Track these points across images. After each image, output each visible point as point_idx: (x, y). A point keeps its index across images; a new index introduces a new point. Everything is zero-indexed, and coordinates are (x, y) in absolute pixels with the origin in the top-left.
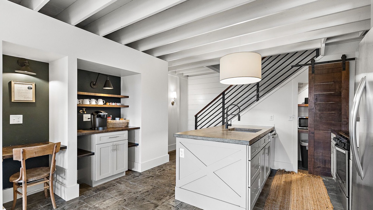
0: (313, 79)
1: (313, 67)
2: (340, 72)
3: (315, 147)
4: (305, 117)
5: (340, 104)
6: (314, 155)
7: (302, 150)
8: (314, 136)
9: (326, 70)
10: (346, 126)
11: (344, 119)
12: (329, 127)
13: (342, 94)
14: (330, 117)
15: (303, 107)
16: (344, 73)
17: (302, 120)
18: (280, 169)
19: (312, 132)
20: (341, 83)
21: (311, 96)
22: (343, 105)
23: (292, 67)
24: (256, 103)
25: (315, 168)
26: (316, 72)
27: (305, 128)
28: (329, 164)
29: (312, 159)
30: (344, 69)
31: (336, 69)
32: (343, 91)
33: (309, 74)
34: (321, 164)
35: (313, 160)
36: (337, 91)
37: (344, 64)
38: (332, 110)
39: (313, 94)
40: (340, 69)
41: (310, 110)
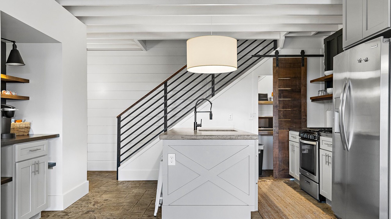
0: (277, 72)
1: (277, 60)
2: (300, 67)
3: (279, 148)
5: (300, 101)
6: (279, 157)
8: (278, 136)
9: (289, 64)
10: (305, 123)
11: (304, 116)
13: (302, 90)
14: (292, 115)
16: (303, 68)
19: (277, 132)
20: (301, 79)
21: (275, 92)
22: (303, 102)
23: (252, 56)
25: (280, 171)
26: (280, 65)
29: (277, 161)
30: (303, 65)
31: (296, 64)
32: (303, 88)
33: (274, 67)
34: (285, 167)
36: (297, 87)
37: (303, 59)
38: (293, 107)
39: (277, 89)
40: (300, 64)
41: (275, 107)
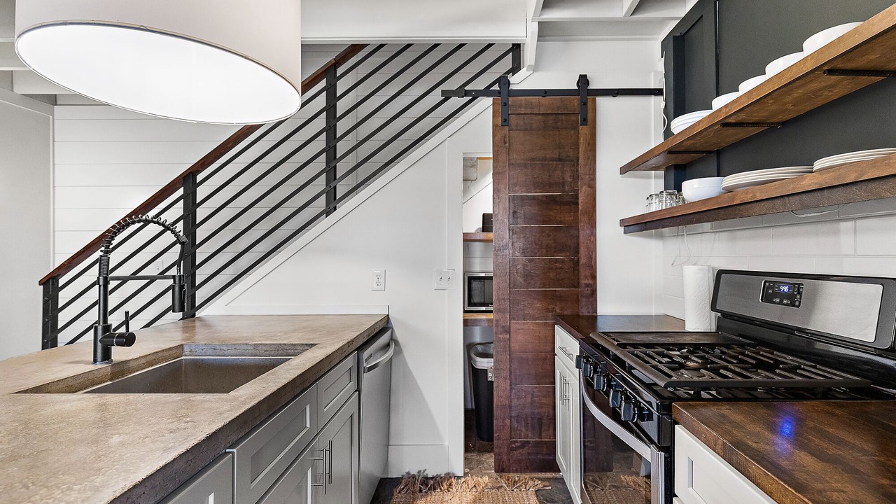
0: (505, 143)
1: (505, 105)
2: (576, 128)
3: (513, 377)
4: (483, 275)
5: (576, 232)
6: (510, 406)
7: (477, 383)
8: (509, 339)
9: (540, 117)
10: (591, 300)
11: (585, 277)
12: (551, 307)
13: (581, 200)
14: (552, 275)
15: (477, 243)
16: (584, 130)
17: (475, 284)
18: (408, 473)
19: (503, 327)
20: (578, 164)
21: (499, 202)
22: (583, 234)
23: (447, 96)
24: (325, 222)
25: (513, 449)
26: (513, 120)
27: (484, 309)
28: (551, 430)
29: (504, 419)
30: (585, 122)
31: (564, 117)
32: (583, 190)
33: (495, 126)
34: (530, 435)
35: (508, 421)
36: (567, 188)
37: (584, 104)
38: (555, 252)
39: (505, 196)
40: (574, 118)
41: (498, 251)
